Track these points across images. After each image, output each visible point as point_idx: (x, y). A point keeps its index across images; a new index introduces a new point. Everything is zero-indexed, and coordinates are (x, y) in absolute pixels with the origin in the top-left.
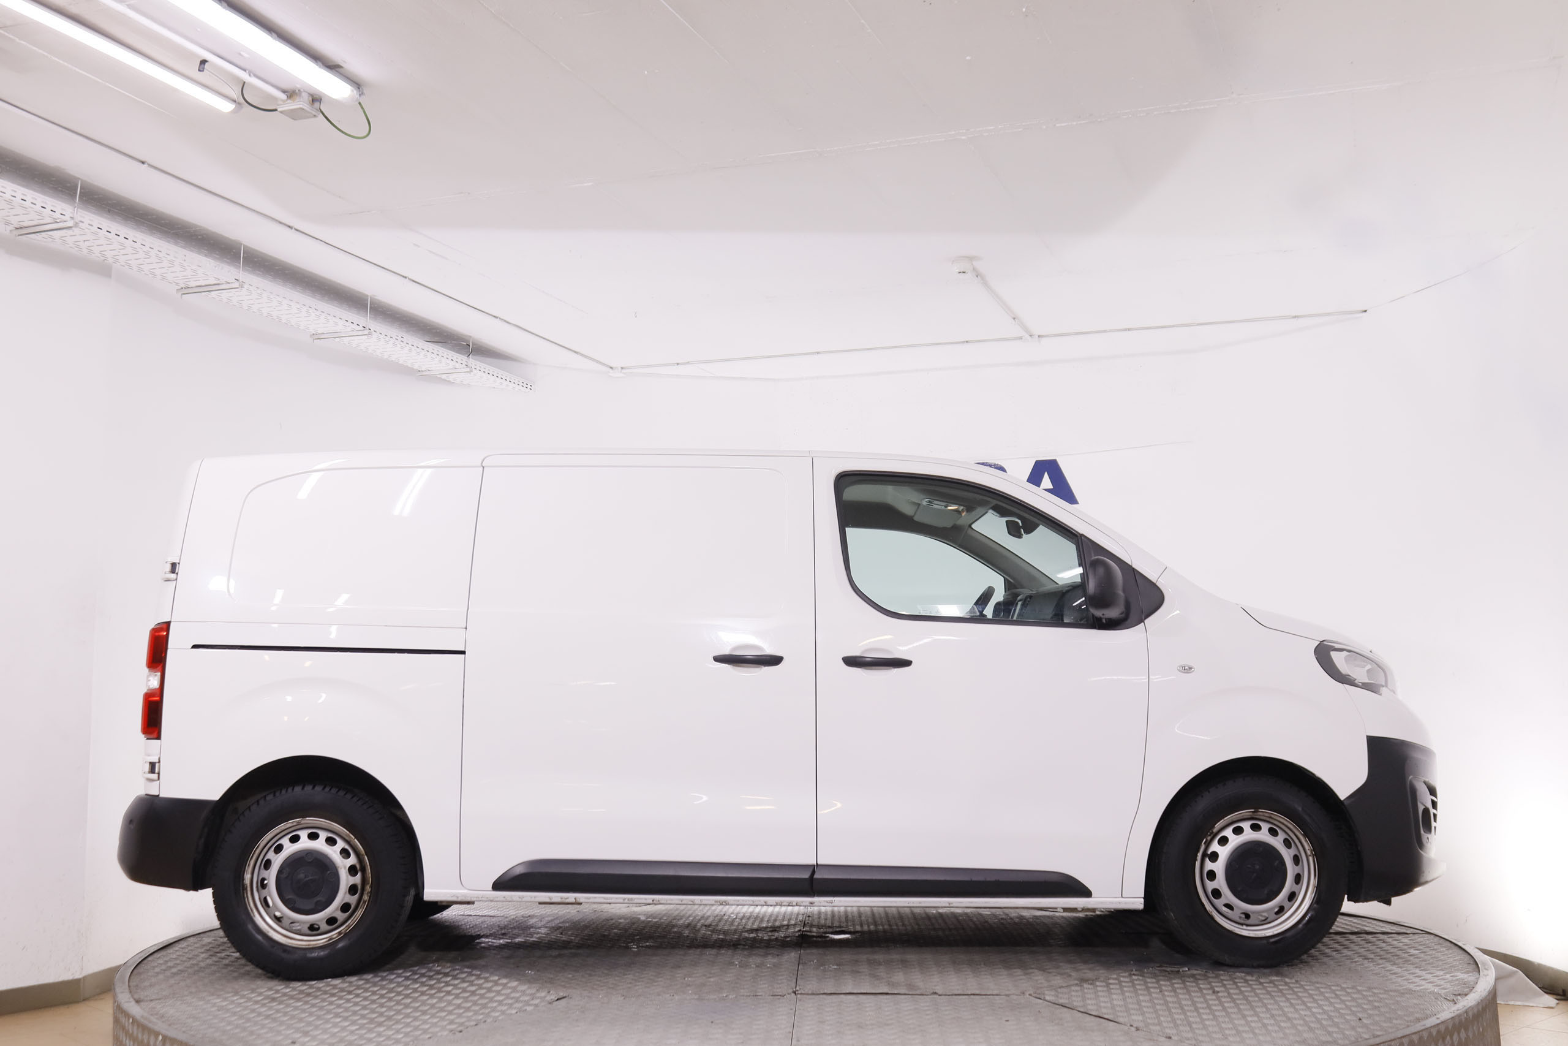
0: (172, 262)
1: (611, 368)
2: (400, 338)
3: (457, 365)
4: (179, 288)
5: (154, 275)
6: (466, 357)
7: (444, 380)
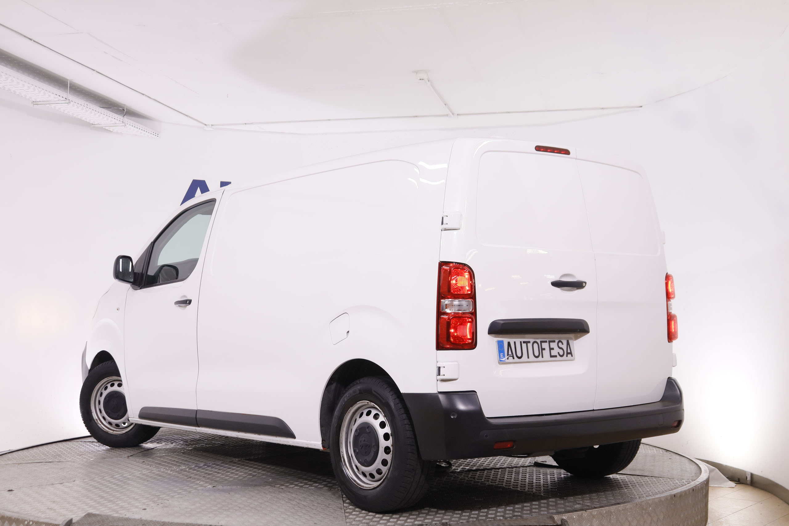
1: (206, 125)
2: (86, 105)
3: (117, 122)
6: (122, 117)
7: (107, 130)
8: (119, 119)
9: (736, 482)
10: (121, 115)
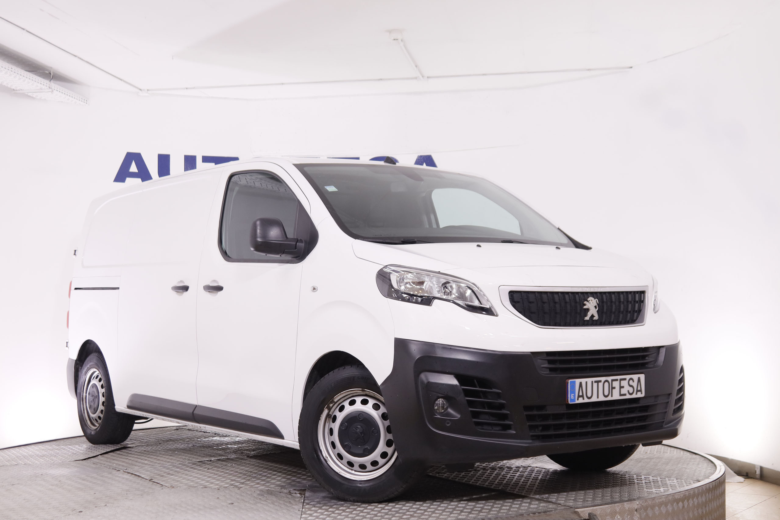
1: (141, 90)
2: (10, 69)
3: (44, 87)
6: (49, 82)
7: (30, 96)
8: (45, 84)
9: (744, 477)
10: (48, 79)
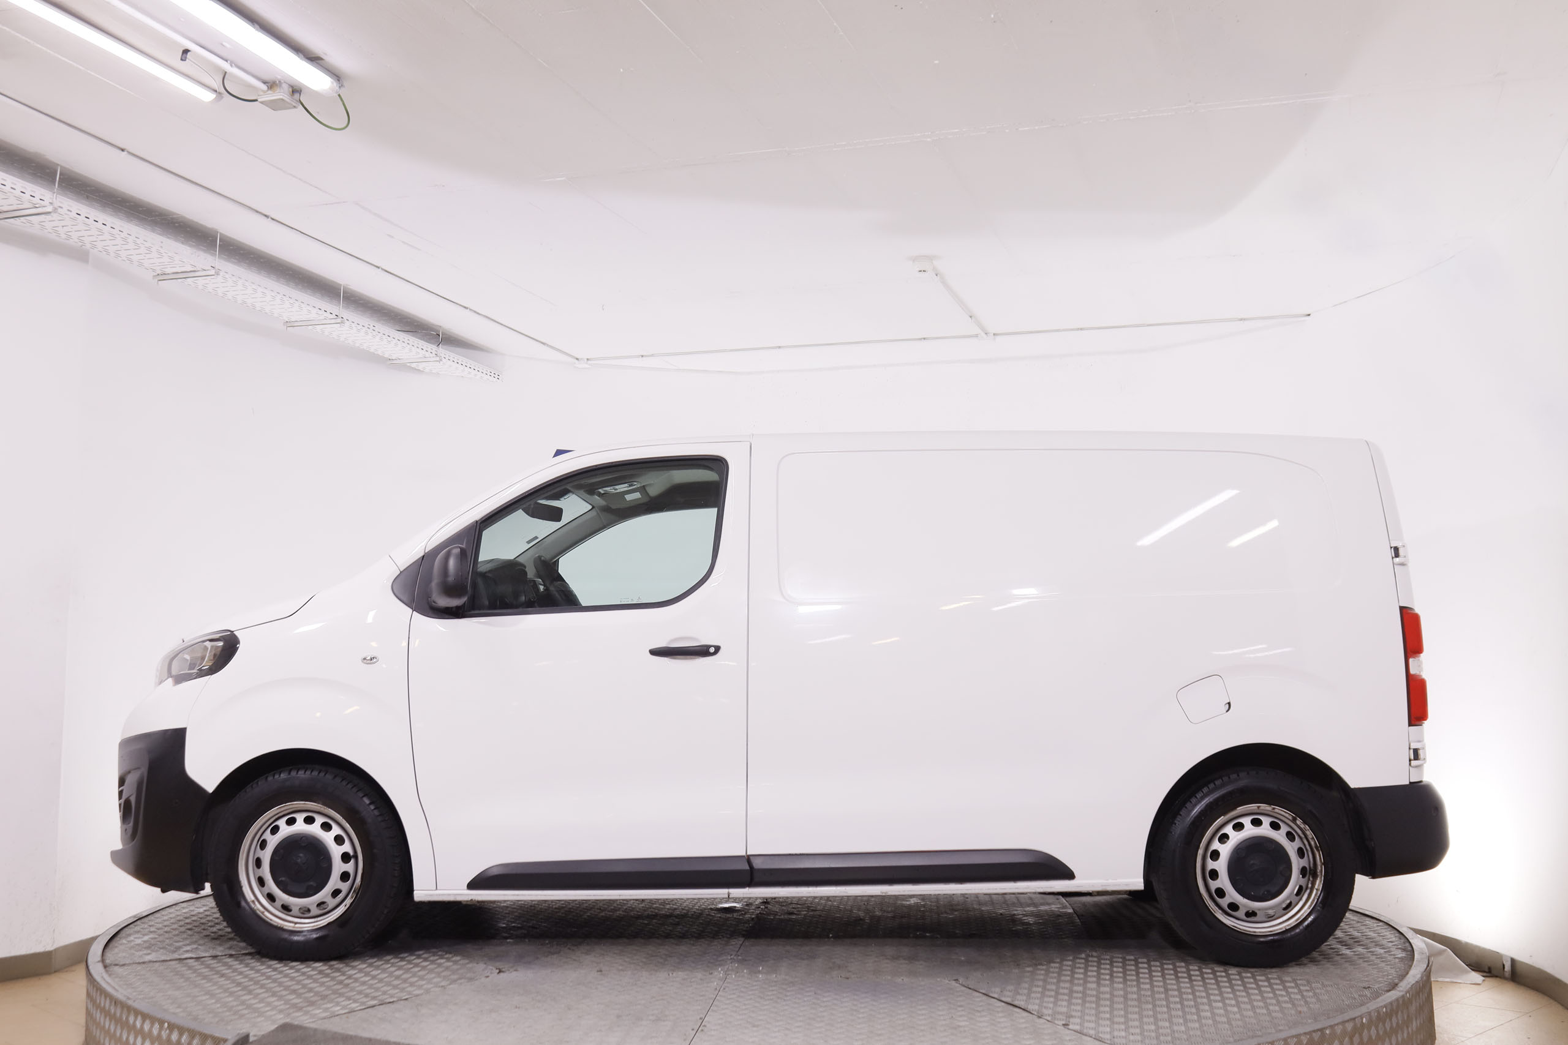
0: (149, 249)
1: (577, 359)
2: (371, 327)
3: (427, 354)
4: (155, 274)
5: (131, 261)
6: (435, 347)
7: (414, 369)
8: (430, 350)
9: (1485, 974)
10: (433, 344)
